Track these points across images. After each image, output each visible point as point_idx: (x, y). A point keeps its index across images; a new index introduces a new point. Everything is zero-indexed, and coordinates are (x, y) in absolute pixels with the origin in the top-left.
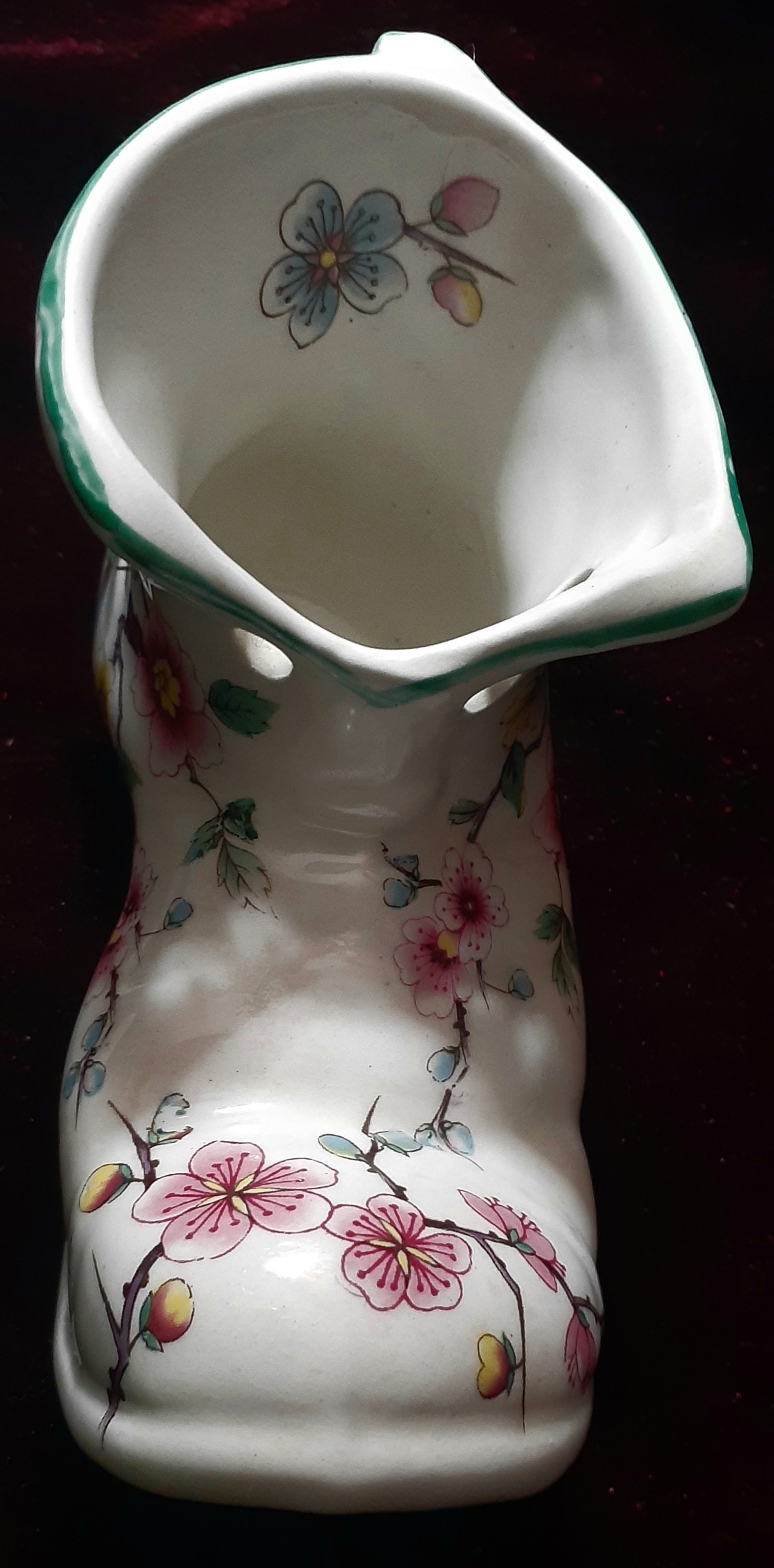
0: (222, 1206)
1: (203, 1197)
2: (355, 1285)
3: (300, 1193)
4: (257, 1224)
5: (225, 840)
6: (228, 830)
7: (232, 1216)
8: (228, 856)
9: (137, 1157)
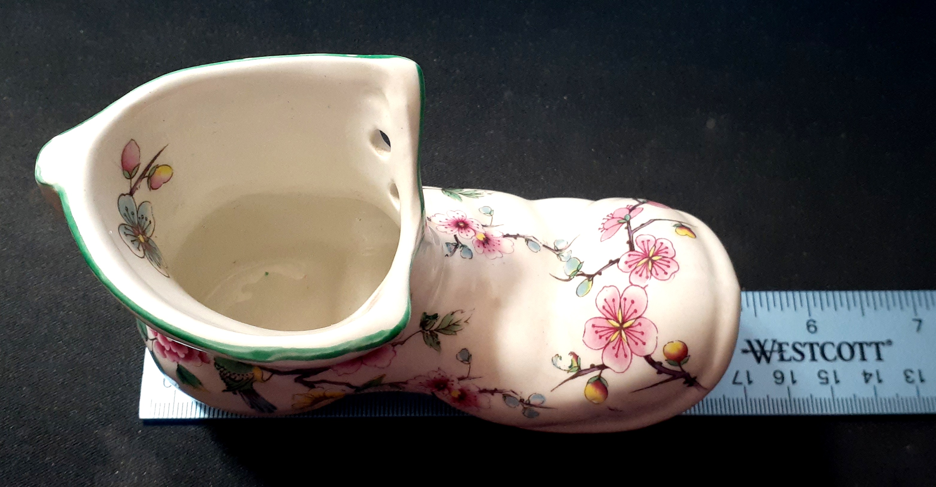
0: (629, 331)
1: (621, 340)
2: (671, 276)
3: (622, 299)
4: (642, 315)
5: (435, 330)
6: (430, 329)
7: (636, 326)
8: (443, 329)
9: (585, 375)
